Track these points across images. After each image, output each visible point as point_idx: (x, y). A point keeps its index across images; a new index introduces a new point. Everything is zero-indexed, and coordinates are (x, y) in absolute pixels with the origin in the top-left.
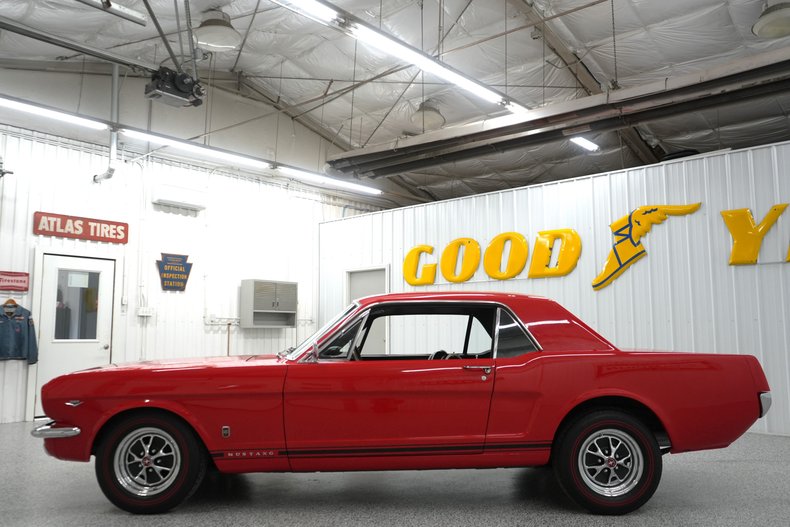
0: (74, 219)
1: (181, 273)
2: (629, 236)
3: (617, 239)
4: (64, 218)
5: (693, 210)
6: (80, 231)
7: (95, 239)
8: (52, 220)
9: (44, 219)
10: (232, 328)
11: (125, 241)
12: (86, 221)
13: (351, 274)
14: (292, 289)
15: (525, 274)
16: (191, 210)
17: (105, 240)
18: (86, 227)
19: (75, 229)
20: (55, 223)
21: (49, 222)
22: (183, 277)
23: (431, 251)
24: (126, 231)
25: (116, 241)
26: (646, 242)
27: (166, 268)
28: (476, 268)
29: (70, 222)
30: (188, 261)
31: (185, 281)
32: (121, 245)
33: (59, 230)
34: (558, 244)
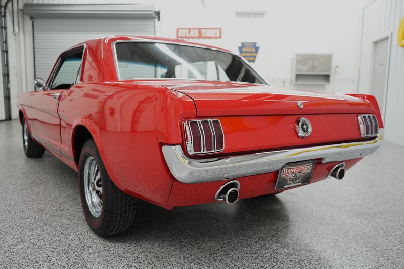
0: (194, 29)
1: (253, 52)
4: (190, 29)
6: (197, 35)
7: (205, 38)
8: (184, 30)
9: (180, 31)
10: (287, 84)
11: (220, 37)
12: (200, 29)
13: (376, 43)
14: (328, 58)
16: (260, 14)
17: (210, 38)
18: (200, 33)
19: (195, 34)
20: (186, 32)
21: (183, 32)
22: (254, 54)
24: (220, 32)
25: (215, 38)
27: (244, 50)
29: (192, 31)
30: (257, 45)
31: (255, 57)
32: (218, 39)
33: (188, 35)
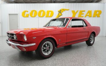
2: (60, 12)
3: (58, 13)
5: (68, 10)
13: (9, 14)
15: (45, 16)
23: (28, 12)
26: (62, 13)
28: (36, 15)
34: (50, 13)
